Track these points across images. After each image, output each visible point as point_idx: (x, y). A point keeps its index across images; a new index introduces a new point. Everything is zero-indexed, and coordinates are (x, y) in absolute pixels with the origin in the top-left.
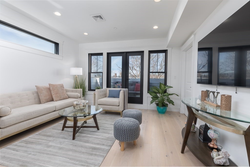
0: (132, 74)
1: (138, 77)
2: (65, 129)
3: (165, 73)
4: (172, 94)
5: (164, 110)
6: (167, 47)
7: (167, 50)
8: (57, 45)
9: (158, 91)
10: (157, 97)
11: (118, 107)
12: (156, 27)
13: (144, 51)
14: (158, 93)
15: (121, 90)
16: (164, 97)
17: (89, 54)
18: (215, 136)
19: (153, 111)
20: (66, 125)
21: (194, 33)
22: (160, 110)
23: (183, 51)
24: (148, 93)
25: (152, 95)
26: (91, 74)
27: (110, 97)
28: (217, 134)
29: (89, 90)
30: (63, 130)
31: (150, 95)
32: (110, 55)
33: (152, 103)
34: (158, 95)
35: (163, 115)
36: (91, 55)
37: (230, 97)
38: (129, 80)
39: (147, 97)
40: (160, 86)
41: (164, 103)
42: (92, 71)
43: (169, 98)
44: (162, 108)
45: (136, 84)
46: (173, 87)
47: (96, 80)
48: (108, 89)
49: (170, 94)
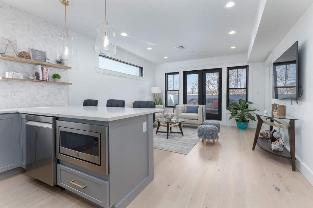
0: (209, 90)
1: (216, 94)
2: (158, 133)
3: (247, 88)
4: (253, 110)
5: (245, 126)
6: (248, 63)
7: (248, 66)
8: (141, 68)
9: (238, 107)
10: (237, 113)
11: (197, 120)
12: (233, 47)
13: (222, 68)
14: (238, 109)
15: (199, 106)
16: (245, 113)
17: (166, 73)
18: (278, 136)
19: (233, 127)
20: (158, 131)
21: (273, 52)
22: (240, 125)
23: (266, 66)
24: (227, 109)
25: (231, 111)
26: (168, 92)
27: (187, 112)
28: (280, 134)
29: (166, 107)
30: (156, 134)
31: (229, 111)
32: (186, 74)
33: (231, 119)
34: (238, 111)
35: (244, 131)
36: (167, 74)
37: (284, 107)
38: (206, 97)
39: (226, 113)
40: (240, 103)
41: (245, 119)
42: (168, 90)
43: (250, 114)
44: (242, 124)
45: (214, 101)
46: (253, 103)
47: (170, 97)
48: (186, 105)
49: (251, 110)
